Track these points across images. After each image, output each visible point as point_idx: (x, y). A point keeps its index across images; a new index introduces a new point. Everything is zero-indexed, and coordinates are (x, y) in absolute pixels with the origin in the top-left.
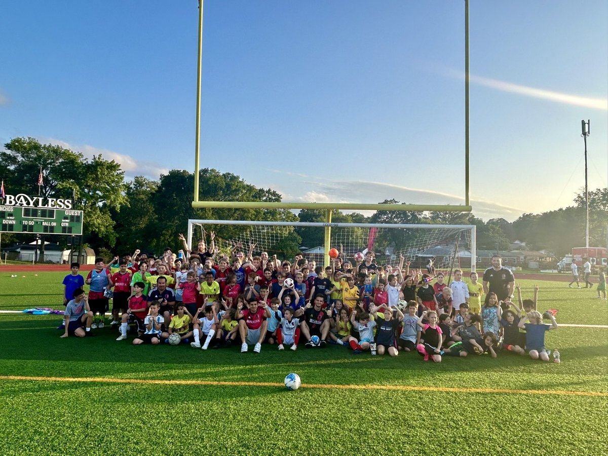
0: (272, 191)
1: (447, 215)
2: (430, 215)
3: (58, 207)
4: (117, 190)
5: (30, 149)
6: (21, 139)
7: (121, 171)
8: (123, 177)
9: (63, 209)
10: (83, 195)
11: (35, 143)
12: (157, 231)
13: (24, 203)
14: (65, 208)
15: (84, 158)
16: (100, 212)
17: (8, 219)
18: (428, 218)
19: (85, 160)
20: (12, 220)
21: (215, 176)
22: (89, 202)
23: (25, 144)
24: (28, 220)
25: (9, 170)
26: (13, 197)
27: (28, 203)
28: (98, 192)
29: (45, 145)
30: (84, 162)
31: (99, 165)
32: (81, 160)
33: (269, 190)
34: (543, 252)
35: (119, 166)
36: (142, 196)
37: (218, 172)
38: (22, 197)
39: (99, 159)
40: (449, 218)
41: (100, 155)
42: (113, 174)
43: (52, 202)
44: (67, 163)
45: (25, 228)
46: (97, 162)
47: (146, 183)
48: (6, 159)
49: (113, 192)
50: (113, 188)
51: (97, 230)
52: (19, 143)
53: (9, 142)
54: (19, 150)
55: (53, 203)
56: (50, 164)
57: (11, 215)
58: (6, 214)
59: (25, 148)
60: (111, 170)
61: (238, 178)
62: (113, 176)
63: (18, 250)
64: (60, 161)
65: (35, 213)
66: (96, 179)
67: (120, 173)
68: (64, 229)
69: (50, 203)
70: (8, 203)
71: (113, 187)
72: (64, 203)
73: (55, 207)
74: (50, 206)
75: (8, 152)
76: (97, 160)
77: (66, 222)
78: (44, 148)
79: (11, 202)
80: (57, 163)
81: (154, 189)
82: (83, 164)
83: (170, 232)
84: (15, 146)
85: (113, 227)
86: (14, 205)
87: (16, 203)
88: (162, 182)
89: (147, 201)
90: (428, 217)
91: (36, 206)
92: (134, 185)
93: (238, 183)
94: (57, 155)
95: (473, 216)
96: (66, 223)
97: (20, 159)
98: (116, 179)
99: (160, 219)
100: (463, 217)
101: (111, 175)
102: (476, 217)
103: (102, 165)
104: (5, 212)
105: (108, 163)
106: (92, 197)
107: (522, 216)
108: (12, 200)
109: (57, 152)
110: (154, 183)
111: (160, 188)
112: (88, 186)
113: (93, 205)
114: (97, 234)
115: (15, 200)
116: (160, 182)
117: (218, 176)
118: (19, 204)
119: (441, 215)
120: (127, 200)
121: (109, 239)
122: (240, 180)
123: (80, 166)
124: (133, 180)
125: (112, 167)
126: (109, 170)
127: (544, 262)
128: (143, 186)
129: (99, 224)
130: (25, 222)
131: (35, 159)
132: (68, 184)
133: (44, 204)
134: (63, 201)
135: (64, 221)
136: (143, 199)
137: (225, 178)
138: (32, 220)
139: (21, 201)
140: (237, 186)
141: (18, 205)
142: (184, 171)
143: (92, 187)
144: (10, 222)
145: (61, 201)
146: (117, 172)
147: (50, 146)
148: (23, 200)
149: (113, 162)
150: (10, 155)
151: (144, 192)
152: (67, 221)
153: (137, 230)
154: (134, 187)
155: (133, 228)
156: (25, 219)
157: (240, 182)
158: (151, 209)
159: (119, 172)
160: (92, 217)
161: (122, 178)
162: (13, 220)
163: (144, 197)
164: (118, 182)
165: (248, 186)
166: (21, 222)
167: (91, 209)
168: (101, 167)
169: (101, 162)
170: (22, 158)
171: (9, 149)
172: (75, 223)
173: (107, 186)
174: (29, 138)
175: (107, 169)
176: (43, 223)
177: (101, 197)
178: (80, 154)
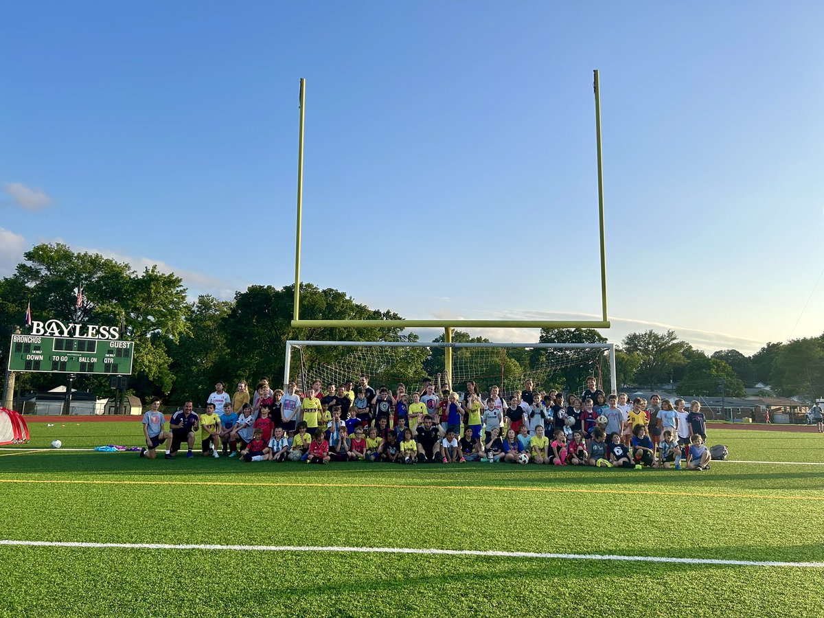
0: (392, 313)
1: (650, 346)
2: (625, 346)
3: (100, 337)
4: (176, 314)
5: (59, 260)
6: (47, 246)
7: (181, 288)
8: (185, 296)
9: (108, 339)
10: (130, 321)
11: (66, 252)
12: (230, 371)
13: (56, 332)
14: (110, 338)
15: (132, 271)
16: (152, 345)
17: (34, 354)
18: (621, 351)
19: (133, 273)
20: (38, 354)
21: (312, 294)
22: (137, 332)
23: (51, 252)
24: (60, 355)
25: (28, 289)
26: (42, 324)
27: (61, 332)
28: (149, 317)
29: (79, 253)
30: (132, 276)
31: (153, 280)
32: (126, 273)
33: (388, 312)
34: (795, 399)
35: (180, 281)
36: (209, 323)
37: (316, 288)
38: (54, 324)
39: (153, 271)
40: (653, 350)
41: (155, 267)
42: (172, 292)
43: (93, 330)
44: (109, 278)
45: (55, 365)
46: (150, 276)
47: (214, 304)
48: (26, 274)
49: (171, 316)
50: (170, 311)
51: (147, 370)
52: (45, 252)
53: (31, 250)
54: (43, 261)
55: (94, 332)
56: (86, 279)
57: (37, 348)
58: (32, 347)
59: (52, 258)
60: (169, 286)
61: (343, 295)
62: (171, 294)
63: (34, 400)
64: (99, 275)
65: (69, 345)
66: (149, 300)
67: (181, 291)
68: (107, 367)
69: (90, 331)
70: (34, 332)
71: (171, 309)
72: (109, 332)
73: (97, 337)
74: (90, 336)
75: (29, 264)
76: (150, 273)
77: (112, 357)
78: (78, 257)
79: (38, 331)
80: (94, 278)
81: (225, 312)
82: (130, 279)
83: (248, 371)
84: (39, 256)
85: (168, 366)
86: (43, 335)
87: (46, 332)
88: (237, 302)
89: (215, 329)
90: (621, 348)
91: (71, 336)
92: (197, 307)
93: (343, 302)
94: (95, 267)
95: (690, 347)
96: (110, 359)
97: (44, 272)
98: (175, 299)
99: (233, 356)
100: (673, 348)
101: (169, 294)
102: (694, 349)
103: (158, 280)
104: (30, 343)
105: (165, 278)
106: (141, 324)
107: (766, 347)
108: (40, 328)
109: (95, 263)
110: (226, 304)
111: (234, 311)
112: (136, 309)
113: (143, 335)
114: (147, 376)
115: (44, 327)
116: (234, 302)
117: (315, 293)
118: (50, 333)
119: (640, 346)
120: (189, 328)
121: (162, 384)
122: (347, 298)
123: (127, 282)
124: (197, 301)
125: (171, 282)
126: (166, 286)
127: (798, 413)
128: (210, 308)
129: (150, 362)
130: (56, 358)
131: (65, 273)
132: (111, 306)
133: (82, 333)
134: (107, 328)
135: (108, 356)
136: (210, 326)
137: (326, 295)
138: (65, 355)
139: (52, 330)
140: (342, 307)
141: (47, 334)
142: (269, 287)
143: (142, 310)
144: (37, 358)
145: (104, 329)
146: (177, 289)
147: (85, 255)
148: (55, 328)
149: (172, 275)
150: (31, 267)
151: (211, 317)
152: (111, 355)
153: (199, 371)
154: (198, 311)
155: (194, 368)
156: (57, 354)
157: (347, 300)
158: (221, 340)
159: (179, 289)
160: (141, 352)
161: (183, 298)
162: (40, 354)
163: (211, 324)
164: (178, 303)
165: (357, 306)
166: (50, 358)
167: (139, 340)
168: (155, 282)
169: (156, 276)
170: (46, 272)
171: (29, 259)
172: (122, 359)
173: (162, 309)
174: (58, 245)
175: (163, 286)
176: (80, 358)
177: (153, 324)
178: (126, 266)
